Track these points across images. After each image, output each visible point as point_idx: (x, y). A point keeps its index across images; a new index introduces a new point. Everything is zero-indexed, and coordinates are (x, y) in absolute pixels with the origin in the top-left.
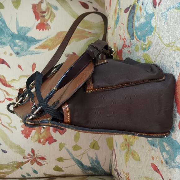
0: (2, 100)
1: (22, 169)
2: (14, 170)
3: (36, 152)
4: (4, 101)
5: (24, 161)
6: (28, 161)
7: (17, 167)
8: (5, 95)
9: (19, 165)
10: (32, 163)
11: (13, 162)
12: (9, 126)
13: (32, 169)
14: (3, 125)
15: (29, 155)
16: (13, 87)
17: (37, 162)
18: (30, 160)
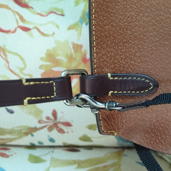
0: (12, 29)
1: (32, 135)
2: (20, 137)
3: (59, 116)
4: (15, 30)
5: (39, 126)
6: (45, 126)
7: (26, 134)
8: (17, 21)
9: (31, 131)
10: (50, 129)
11: (21, 127)
12: (22, 73)
13: (49, 136)
14: (11, 70)
15: (48, 118)
16: (32, 8)
17: (58, 129)
18: (48, 125)
